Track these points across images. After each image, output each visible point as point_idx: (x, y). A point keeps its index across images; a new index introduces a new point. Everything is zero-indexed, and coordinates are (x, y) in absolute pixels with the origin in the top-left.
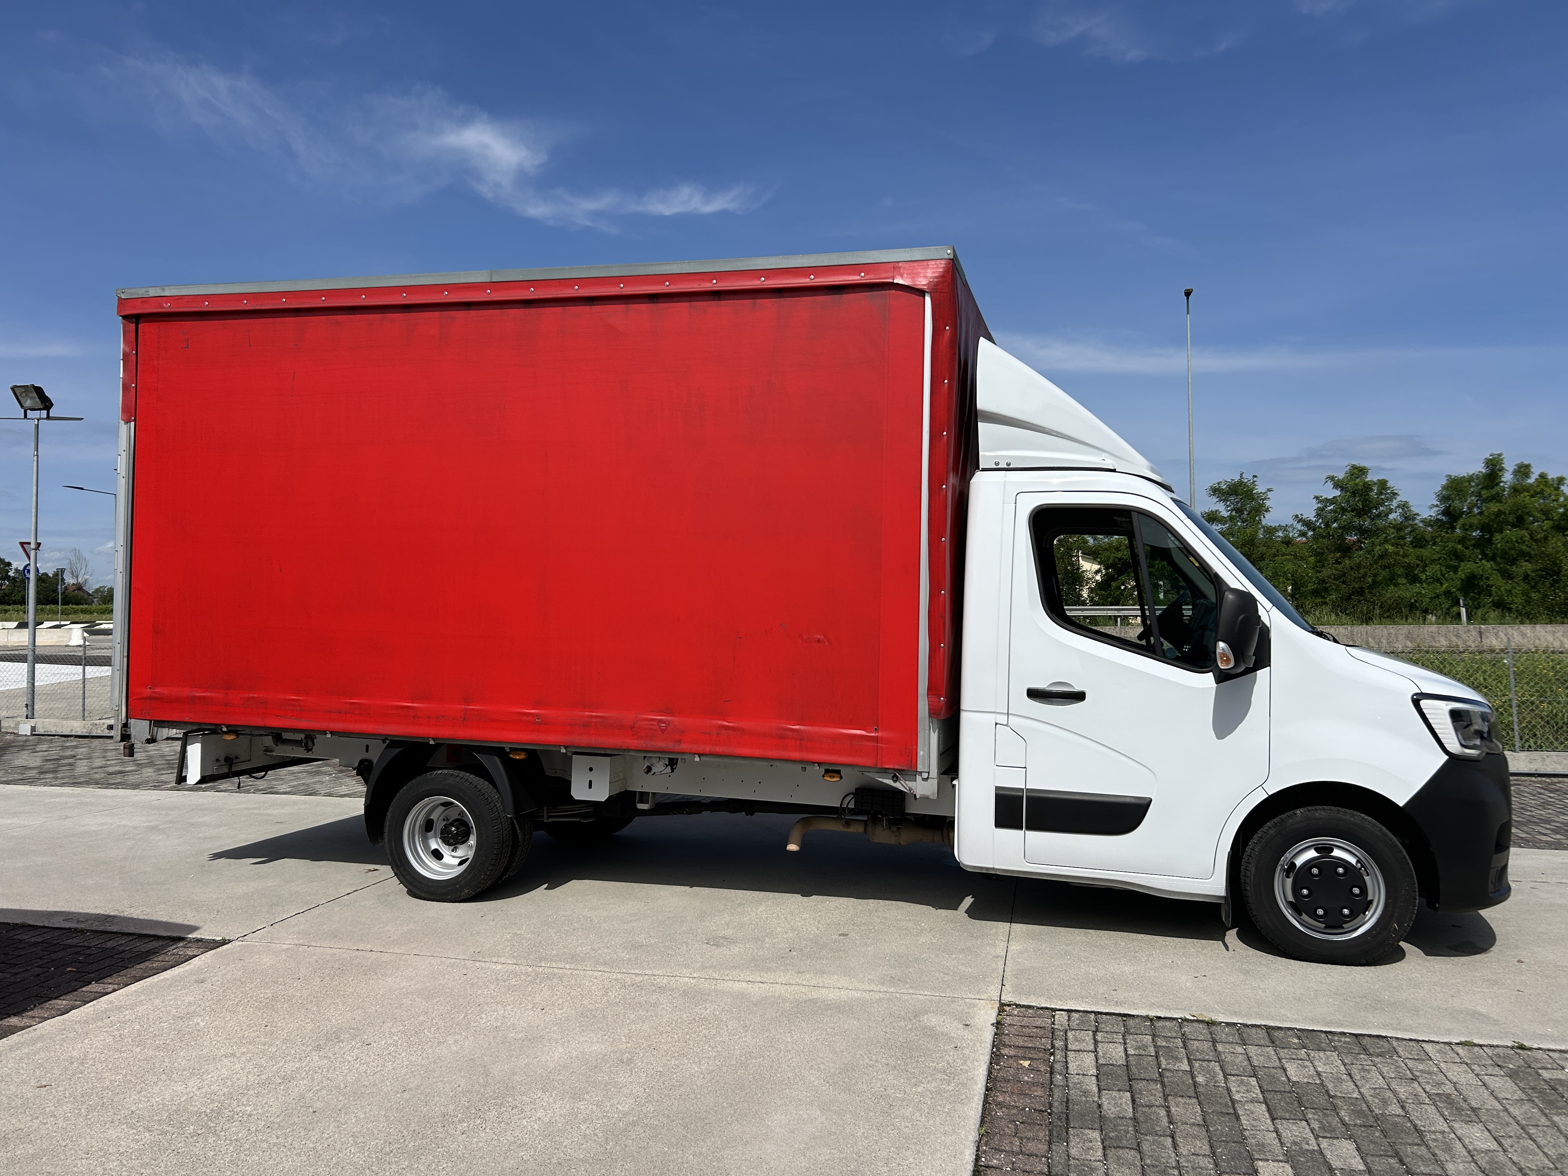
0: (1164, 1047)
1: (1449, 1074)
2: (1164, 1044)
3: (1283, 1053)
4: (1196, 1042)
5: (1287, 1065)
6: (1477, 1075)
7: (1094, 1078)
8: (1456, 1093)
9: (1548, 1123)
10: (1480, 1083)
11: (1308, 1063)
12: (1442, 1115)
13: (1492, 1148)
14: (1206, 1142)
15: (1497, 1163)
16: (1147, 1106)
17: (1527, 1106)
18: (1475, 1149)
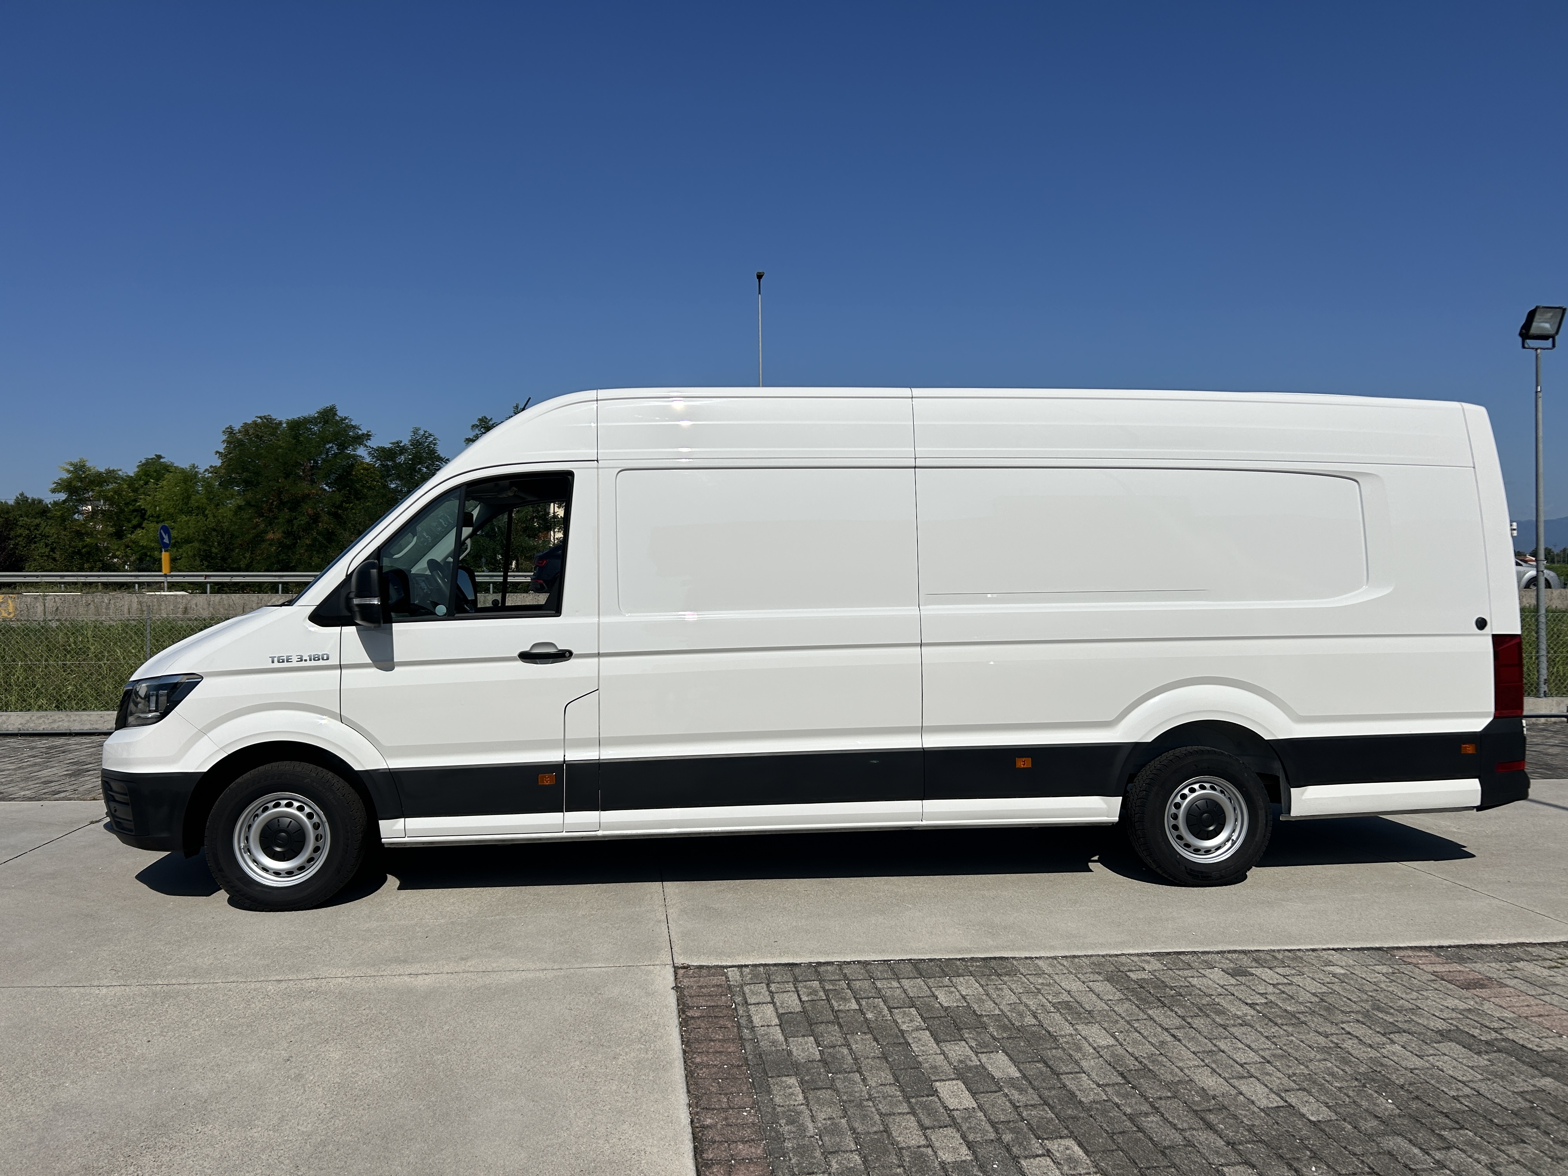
0: (831, 990)
1: (1063, 984)
2: (831, 987)
3: (931, 982)
4: (858, 982)
5: (937, 993)
6: (1084, 982)
7: (778, 1028)
8: (1071, 1000)
9: (1145, 1017)
10: (1088, 989)
11: (953, 989)
12: (1067, 1020)
13: (1111, 1043)
14: (888, 1072)
15: (1117, 1055)
16: (831, 1047)
17: (1127, 1005)
18: (1099, 1046)
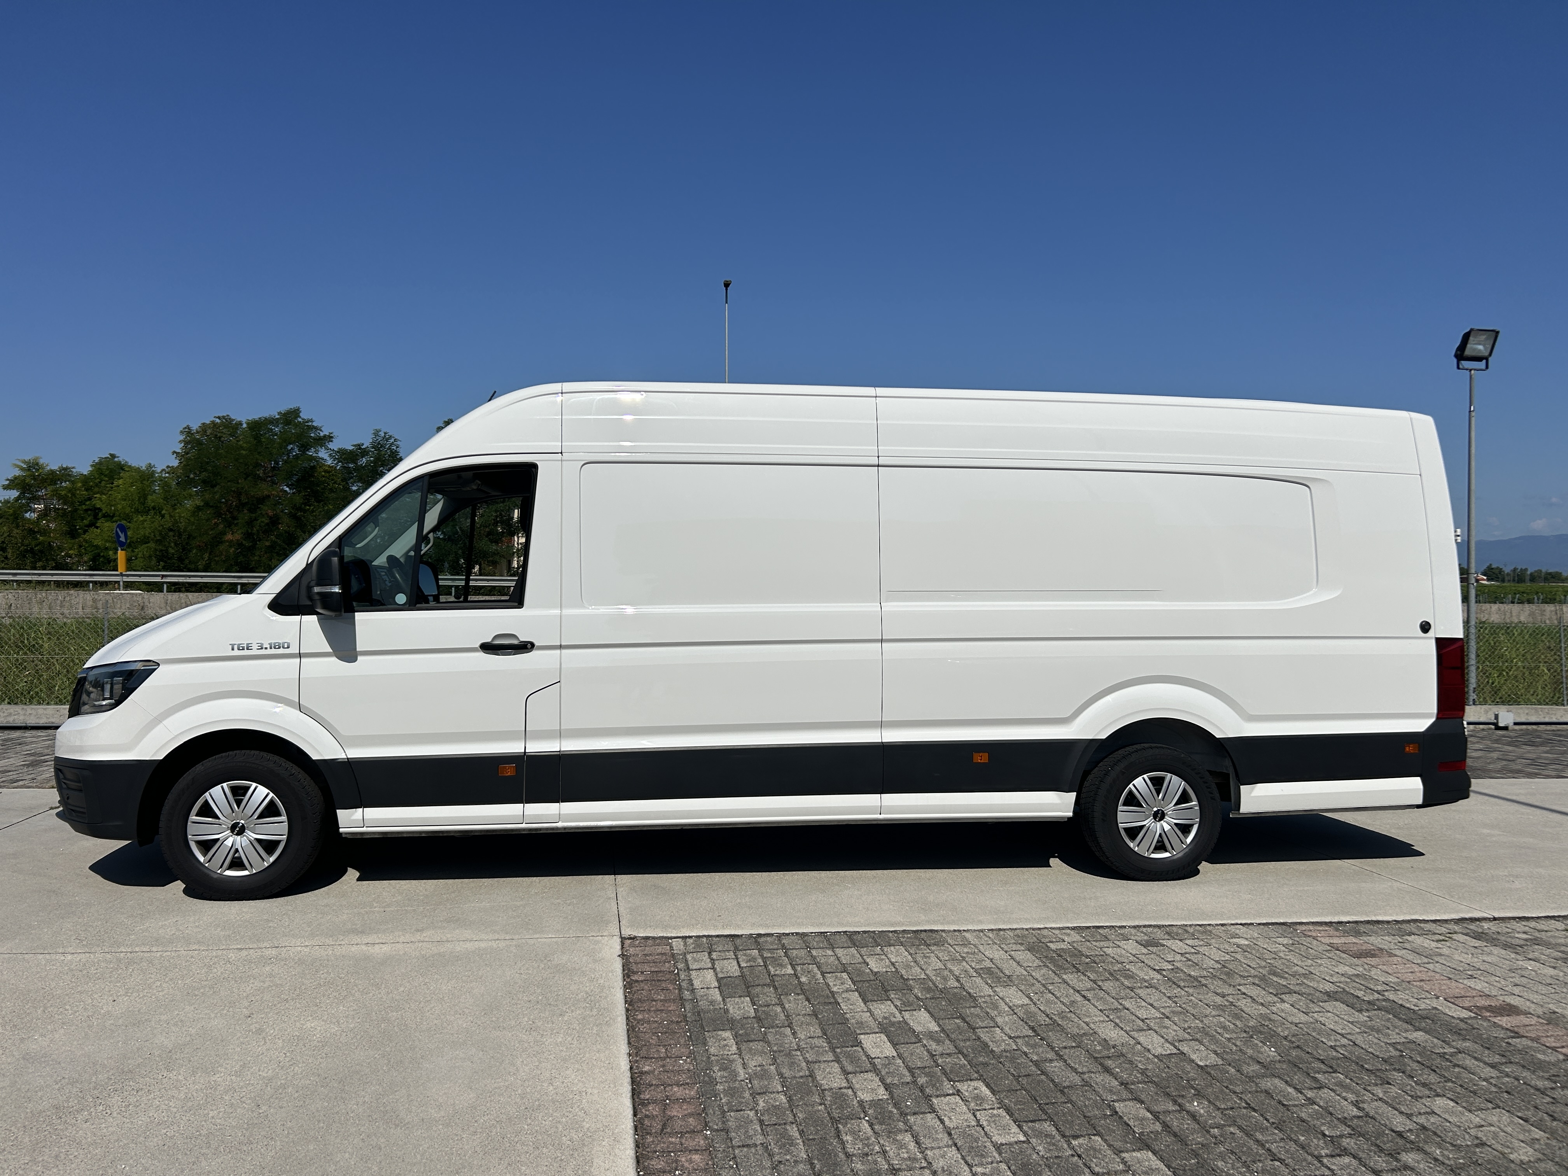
0: (769, 958)
1: (986, 953)
2: (769, 955)
3: (864, 951)
4: (794, 951)
5: (868, 960)
6: (1006, 952)
7: (717, 990)
8: (993, 966)
9: (1060, 981)
10: (1009, 957)
11: (883, 957)
12: (987, 984)
13: (1026, 1003)
14: (817, 1026)
15: (1030, 1013)
16: (766, 1006)
17: (1044, 971)
18: (1014, 1005)
